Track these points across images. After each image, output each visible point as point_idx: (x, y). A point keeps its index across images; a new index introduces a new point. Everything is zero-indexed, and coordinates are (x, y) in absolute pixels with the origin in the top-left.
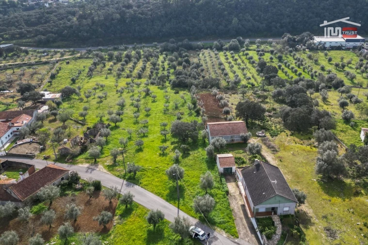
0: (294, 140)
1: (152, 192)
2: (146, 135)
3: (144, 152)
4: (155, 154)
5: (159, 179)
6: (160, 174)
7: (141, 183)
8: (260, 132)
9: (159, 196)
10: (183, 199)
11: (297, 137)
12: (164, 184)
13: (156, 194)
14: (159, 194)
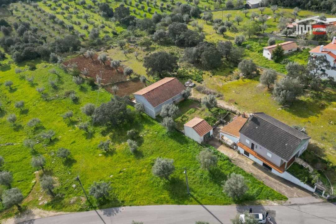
0: (221, 79)
1: (149, 204)
2: (52, 138)
3: (78, 161)
4: (98, 157)
5: (140, 184)
6: (134, 177)
7: (123, 201)
8: (188, 83)
9: (162, 203)
10: (193, 191)
11: (220, 75)
12: (153, 187)
13: (156, 203)
14: (160, 202)
